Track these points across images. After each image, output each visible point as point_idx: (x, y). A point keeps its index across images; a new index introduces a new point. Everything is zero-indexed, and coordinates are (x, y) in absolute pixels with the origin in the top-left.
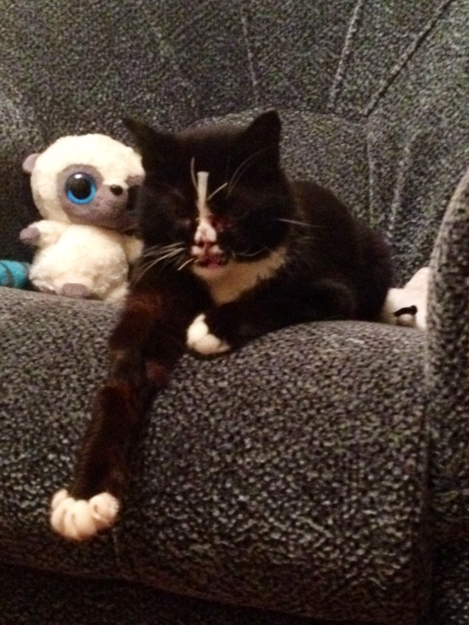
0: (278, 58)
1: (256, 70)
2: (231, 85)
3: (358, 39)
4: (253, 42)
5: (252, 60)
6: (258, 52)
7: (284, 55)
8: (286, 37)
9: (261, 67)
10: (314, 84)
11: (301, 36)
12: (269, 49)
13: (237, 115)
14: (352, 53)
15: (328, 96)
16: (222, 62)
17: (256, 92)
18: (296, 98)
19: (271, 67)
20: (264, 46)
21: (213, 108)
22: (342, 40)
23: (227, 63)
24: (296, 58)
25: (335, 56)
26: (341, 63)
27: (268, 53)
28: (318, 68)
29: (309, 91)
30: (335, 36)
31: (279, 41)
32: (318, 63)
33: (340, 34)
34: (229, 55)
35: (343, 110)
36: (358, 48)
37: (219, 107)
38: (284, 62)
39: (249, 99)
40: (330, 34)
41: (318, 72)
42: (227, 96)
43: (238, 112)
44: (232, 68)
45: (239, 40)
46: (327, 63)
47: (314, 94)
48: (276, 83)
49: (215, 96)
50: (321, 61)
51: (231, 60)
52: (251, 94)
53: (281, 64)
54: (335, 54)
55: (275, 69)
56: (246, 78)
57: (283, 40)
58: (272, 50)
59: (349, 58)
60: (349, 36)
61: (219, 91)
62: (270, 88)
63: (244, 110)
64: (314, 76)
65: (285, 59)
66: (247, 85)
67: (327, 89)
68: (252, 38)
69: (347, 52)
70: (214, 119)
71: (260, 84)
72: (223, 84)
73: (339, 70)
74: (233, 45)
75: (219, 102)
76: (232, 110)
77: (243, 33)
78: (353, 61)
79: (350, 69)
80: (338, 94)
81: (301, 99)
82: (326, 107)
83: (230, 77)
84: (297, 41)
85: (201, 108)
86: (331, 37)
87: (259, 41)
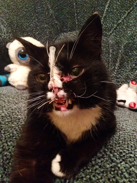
0: (84, 16)
1: (77, 19)
2: (70, 24)
3: (108, 11)
4: (77, 11)
5: (76, 16)
6: (78, 14)
7: (86, 15)
8: (87, 10)
9: (79, 18)
11: (91, 10)
13: (71, 33)
14: (106, 16)
17: (77, 26)
19: (82, 18)
20: (80, 12)
21: (65, 30)
22: (103, 12)
23: (69, 17)
26: (102, 18)
30: (101, 10)
31: (84, 11)
33: (103, 10)
36: (108, 14)
37: (66, 30)
38: (86, 17)
39: (75, 28)
40: (100, 9)
42: (69, 27)
43: (72, 32)
45: (73, 10)
49: (65, 26)
51: (70, 16)
52: (75, 26)
53: (85, 18)
54: (101, 16)
55: (83, 19)
56: (74, 21)
57: (86, 10)
58: (82, 13)
59: (105, 17)
60: (106, 10)
61: (66, 25)
62: (81, 25)
63: (73, 31)
65: (86, 16)
66: (75, 24)
68: (76, 9)
69: (105, 15)
70: (65, 33)
71: (78, 24)
72: (68, 23)
73: (102, 21)
74: (71, 11)
75: (66, 28)
76: (70, 31)
77: (74, 8)
78: (106, 18)
79: (105, 20)
83: (70, 21)
84: (90, 11)
85: (61, 30)
86: (100, 10)
87: (79, 10)
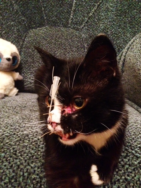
0: (52, 10)
1: (45, 14)
2: (38, 19)
3: (77, 4)
4: (43, 4)
5: (44, 10)
6: (45, 8)
7: (54, 9)
8: (54, 3)
9: (47, 13)
10: (64, 18)
12: (49, 7)
13: (40, 29)
14: (75, 9)
15: (68, 22)
16: (34, 11)
17: (46, 21)
18: (58, 23)
19: (50, 13)
20: (47, 6)
21: (33, 26)
22: (72, 5)
24: (57, 10)
25: (70, 10)
26: (72, 12)
27: (49, 8)
28: (65, 13)
29: (62, 21)
31: (52, 4)
32: (65, 12)
33: (71, 3)
34: (36, 9)
35: (73, 27)
36: (77, 7)
37: (34, 26)
38: (54, 11)
39: (44, 23)
40: (68, 2)
41: (65, 15)
42: (37, 22)
43: (41, 27)
44: (37, 13)
45: (39, 4)
46: (67, 12)
47: (64, 22)
48: (52, 18)
49: (33, 22)
50: (66, 11)
51: (37, 10)
52: (44, 21)
53: (53, 12)
54: (70, 9)
56: (42, 16)
58: (50, 7)
59: (75, 10)
60: (74, 3)
61: (34, 21)
62: (50, 20)
63: (42, 27)
64: (64, 16)
65: (54, 10)
66: (43, 19)
67: (68, 20)
68: (43, 3)
69: (74, 9)
70: (33, 30)
71: (47, 18)
72: (35, 18)
73: (72, 14)
74: (37, 5)
75: (35, 24)
76: (39, 27)
77: (40, 2)
78: (76, 12)
79: (75, 14)
80: (71, 22)
81: (60, 23)
82: (68, 26)
83: (37, 16)
84: (58, 4)
85: (29, 26)
86: (68, 4)
87: (45, 4)
